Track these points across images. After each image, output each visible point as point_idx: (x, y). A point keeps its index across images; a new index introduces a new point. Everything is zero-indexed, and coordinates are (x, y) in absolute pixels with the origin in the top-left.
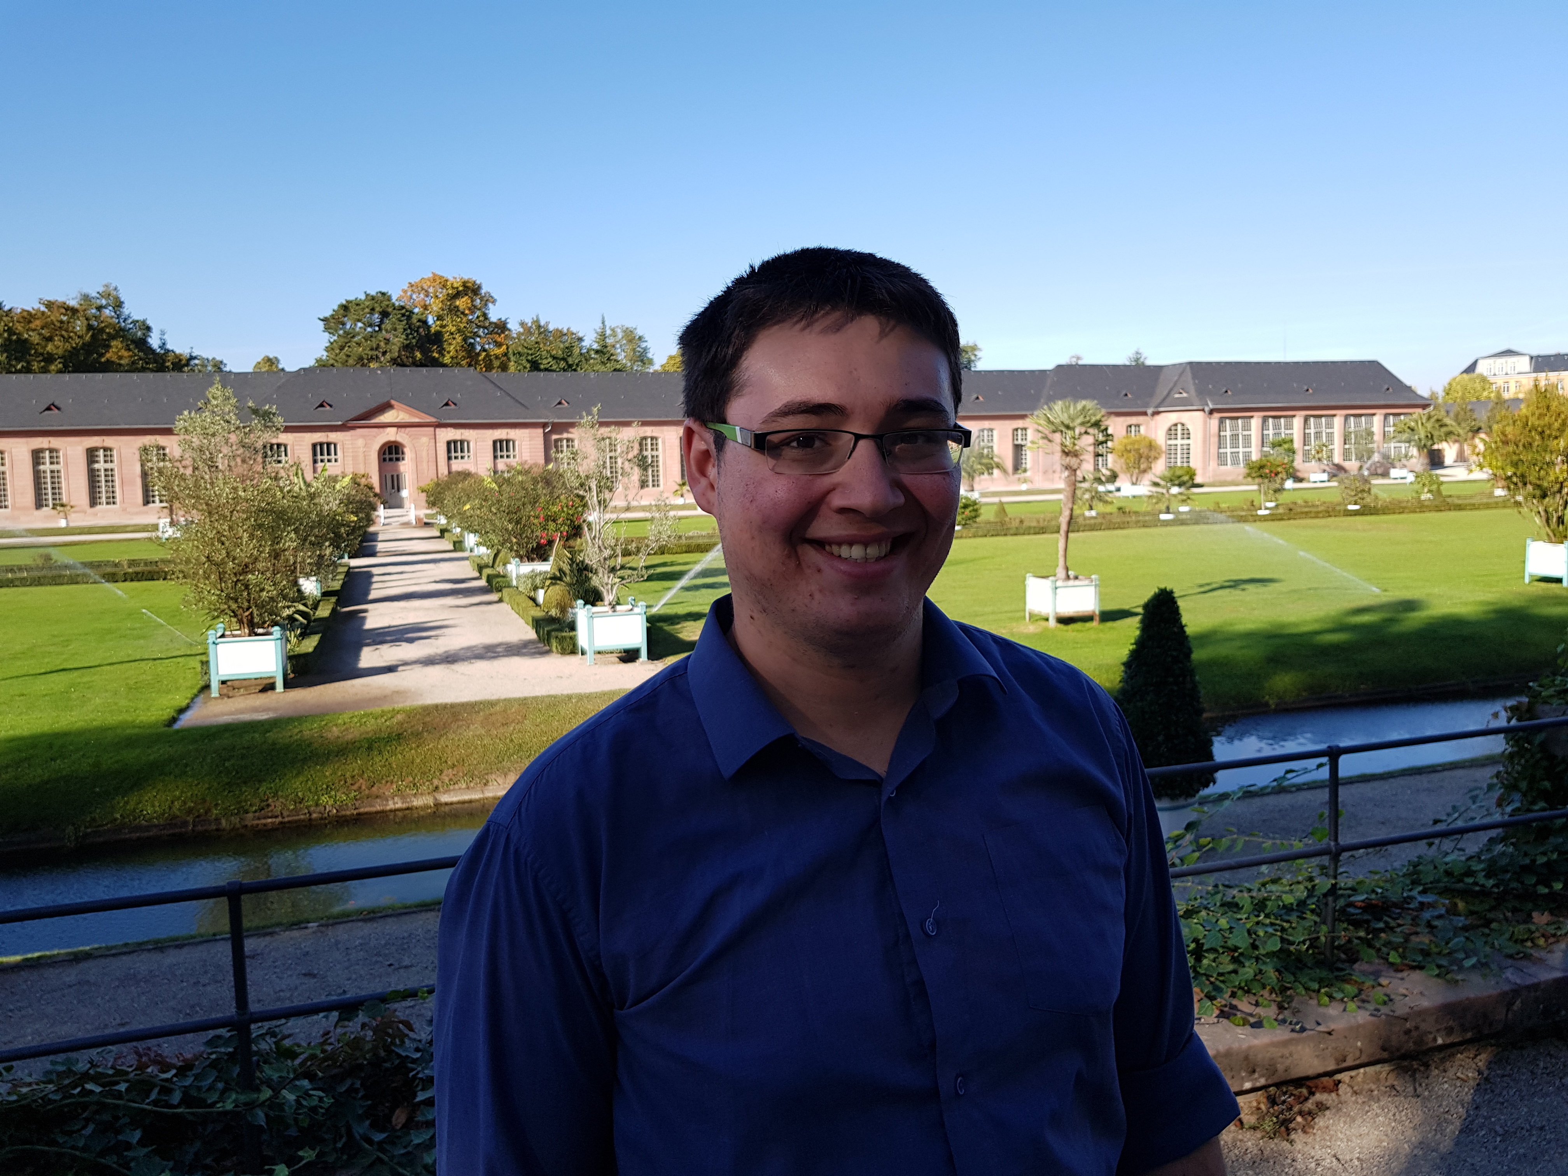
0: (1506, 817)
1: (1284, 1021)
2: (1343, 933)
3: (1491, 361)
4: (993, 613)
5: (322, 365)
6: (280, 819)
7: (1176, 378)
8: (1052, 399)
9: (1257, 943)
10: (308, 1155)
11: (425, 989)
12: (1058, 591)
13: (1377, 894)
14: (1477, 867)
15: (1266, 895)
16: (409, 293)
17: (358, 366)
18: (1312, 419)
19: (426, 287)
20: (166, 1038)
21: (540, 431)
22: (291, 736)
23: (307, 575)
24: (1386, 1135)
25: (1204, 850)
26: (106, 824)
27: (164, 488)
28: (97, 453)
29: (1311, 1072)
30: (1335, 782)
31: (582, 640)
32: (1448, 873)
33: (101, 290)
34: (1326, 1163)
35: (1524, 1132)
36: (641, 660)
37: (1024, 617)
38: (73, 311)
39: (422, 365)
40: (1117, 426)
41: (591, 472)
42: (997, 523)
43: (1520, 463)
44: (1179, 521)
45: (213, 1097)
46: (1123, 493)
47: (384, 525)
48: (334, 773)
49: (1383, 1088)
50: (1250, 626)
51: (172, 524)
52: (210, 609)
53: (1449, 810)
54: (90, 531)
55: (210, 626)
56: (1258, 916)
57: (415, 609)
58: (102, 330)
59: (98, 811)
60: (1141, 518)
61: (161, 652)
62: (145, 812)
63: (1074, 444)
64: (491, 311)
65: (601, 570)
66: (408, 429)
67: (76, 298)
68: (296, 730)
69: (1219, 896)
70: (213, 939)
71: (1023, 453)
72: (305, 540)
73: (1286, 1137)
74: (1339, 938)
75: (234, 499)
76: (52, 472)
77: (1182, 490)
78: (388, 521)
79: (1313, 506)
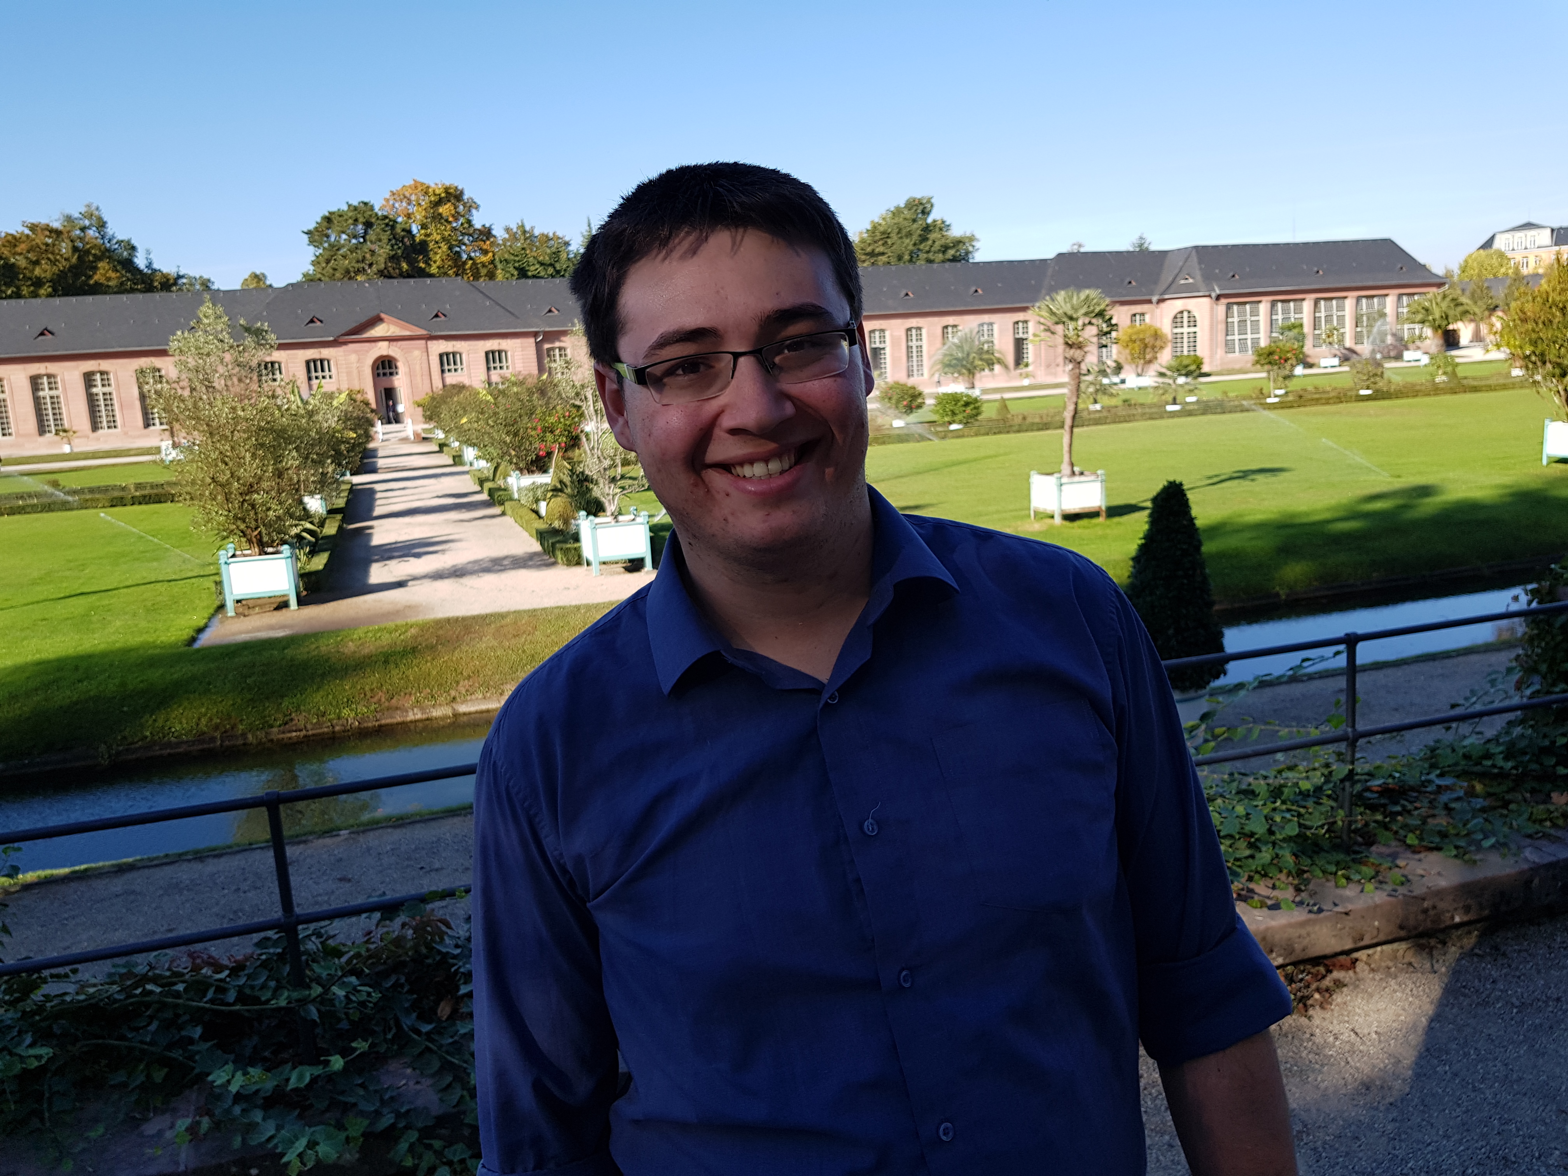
0: (1525, 700)
1: (1301, 903)
2: (1359, 817)
3: (1508, 235)
4: (998, 512)
5: (309, 279)
6: (304, 733)
7: (1181, 264)
8: (1053, 290)
9: (1274, 828)
10: (361, 1046)
11: (462, 888)
12: (1063, 487)
13: (1394, 778)
14: (1495, 749)
15: (1282, 782)
16: (391, 202)
17: (345, 279)
18: (1322, 303)
19: (407, 195)
20: (212, 943)
21: (531, 341)
22: (308, 653)
23: (312, 494)
24: (1404, 1010)
25: (1219, 739)
26: (137, 742)
27: (164, 410)
28: (94, 377)
29: (1328, 951)
30: (1352, 669)
31: (587, 550)
32: (1466, 757)
33: (83, 210)
34: (1344, 1037)
35: (1540, 1003)
36: (646, 569)
37: (1029, 516)
38: (57, 233)
39: (409, 276)
40: (1121, 315)
41: (586, 381)
42: (998, 420)
43: (1539, 342)
44: (1187, 412)
45: (266, 995)
46: (1129, 384)
47: (383, 441)
48: (353, 686)
49: (1400, 965)
50: (1259, 517)
51: (175, 446)
52: (218, 529)
53: (1468, 694)
54: (94, 455)
55: (220, 547)
56: (1275, 802)
57: (420, 524)
58: (88, 252)
59: (128, 729)
60: (1147, 410)
61: (175, 573)
62: (173, 730)
63: (1078, 336)
64: (474, 217)
65: (601, 481)
66: (400, 343)
67: (59, 219)
68: (313, 646)
69: (1235, 784)
70: (249, 848)
71: (1025, 347)
72: (307, 458)
73: (1304, 1013)
74: (1356, 821)
75: (233, 419)
76: (52, 397)
77: (1189, 380)
78: (386, 437)
79: (1324, 392)
